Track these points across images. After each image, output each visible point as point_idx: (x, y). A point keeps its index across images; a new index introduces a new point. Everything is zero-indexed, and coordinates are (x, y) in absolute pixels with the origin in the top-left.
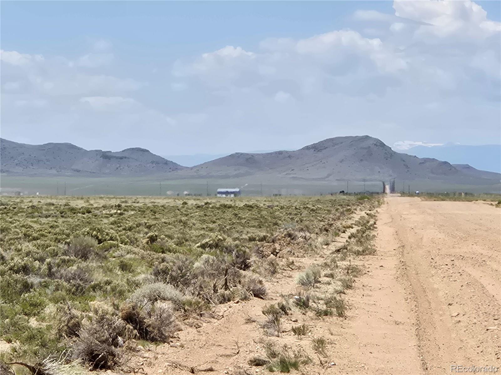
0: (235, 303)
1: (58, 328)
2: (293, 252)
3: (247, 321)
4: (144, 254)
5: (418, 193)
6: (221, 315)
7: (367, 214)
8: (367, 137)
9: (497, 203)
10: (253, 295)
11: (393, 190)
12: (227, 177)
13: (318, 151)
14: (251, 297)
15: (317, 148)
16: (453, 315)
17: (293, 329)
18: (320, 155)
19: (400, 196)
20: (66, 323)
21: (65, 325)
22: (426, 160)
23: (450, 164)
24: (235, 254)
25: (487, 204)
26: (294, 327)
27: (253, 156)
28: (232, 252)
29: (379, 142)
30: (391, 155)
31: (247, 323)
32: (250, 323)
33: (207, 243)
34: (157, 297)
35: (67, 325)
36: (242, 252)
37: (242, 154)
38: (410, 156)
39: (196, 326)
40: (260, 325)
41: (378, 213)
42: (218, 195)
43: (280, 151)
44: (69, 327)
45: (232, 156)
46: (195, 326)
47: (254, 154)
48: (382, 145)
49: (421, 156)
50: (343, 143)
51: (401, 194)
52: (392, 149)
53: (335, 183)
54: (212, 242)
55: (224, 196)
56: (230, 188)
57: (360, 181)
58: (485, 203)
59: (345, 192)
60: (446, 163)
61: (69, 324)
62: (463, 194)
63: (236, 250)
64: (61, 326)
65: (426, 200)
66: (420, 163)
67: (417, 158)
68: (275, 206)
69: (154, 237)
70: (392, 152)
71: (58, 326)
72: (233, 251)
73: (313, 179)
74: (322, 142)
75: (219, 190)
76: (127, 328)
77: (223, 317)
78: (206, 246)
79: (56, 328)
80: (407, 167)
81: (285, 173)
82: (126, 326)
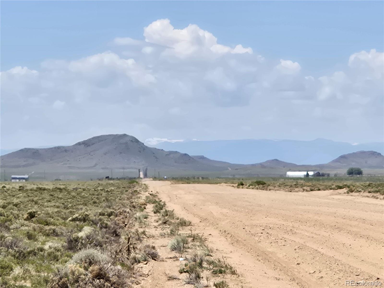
0: (144, 264)
1: (51, 286)
2: (133, 224)
3: (169, 279)
4: (35, 227)
5: (166, 178)
6: (147, 274)
7: (151, 195)
8: (125, 135)
9: (237, 185)
10: (151, 257)
11: (146, 176)
12: (19, 166)
13: (88, 146)
14: (150, 260)
15: (86, 144)
16: (311, 272)
17: (215, 284)
18: (89, 149)
19: (152, 180)
20: (57, 281)
21: (57, 283)
22: (171, 153)
23: (189, 155)
24: (100, 226)
25: (230, 186)
26: (216, 283)
27: (38, 150)
28: (97, 225)
29: (134, 139)
30: (144, 149)
31: (169, 280)
32: (172, 280)
33: (77, 217)
34: (92, 260)
35: (58, 284)
36: (104, 224)
37: (29, 149)
38: (159, 150)
39: (137, 283)
40: (185, 281)
41: (158, 193)
42: (13, 181)
43: (58, 147)
44: (59, 285)
45: (22, 150)
46: (135, 283)
47: (39, 149)
48: (137, 141)
49: (167, 149)
50: (107, 140)
51: (153, 178)
52: (145, 144)
53: (101, 171)
54: (80, 216)
55: (18, 180)
56: (19, 175)
57: (120, 169)
58: (227, 186)
59: (110, 177)
60: (186, 154)
61: (59, 283)
62: (200, 178)
63: (100, 223)
64: (53, 285)
65: (175, 184)
66: (166, 155)
67: (164, 151)
68: (79, 189)
69: (33, 213)
70: (144, 146)
71: (51, 285)
72: (98, 223)
73: (85, 168)
74: (90, 139)
75: (13, 176)
76: (106, 285)
77: (148, 276)
78: (76, 220)
79: (50, 286)
80: (156, 158)
81: (62, 163)
82: (105, 284)
